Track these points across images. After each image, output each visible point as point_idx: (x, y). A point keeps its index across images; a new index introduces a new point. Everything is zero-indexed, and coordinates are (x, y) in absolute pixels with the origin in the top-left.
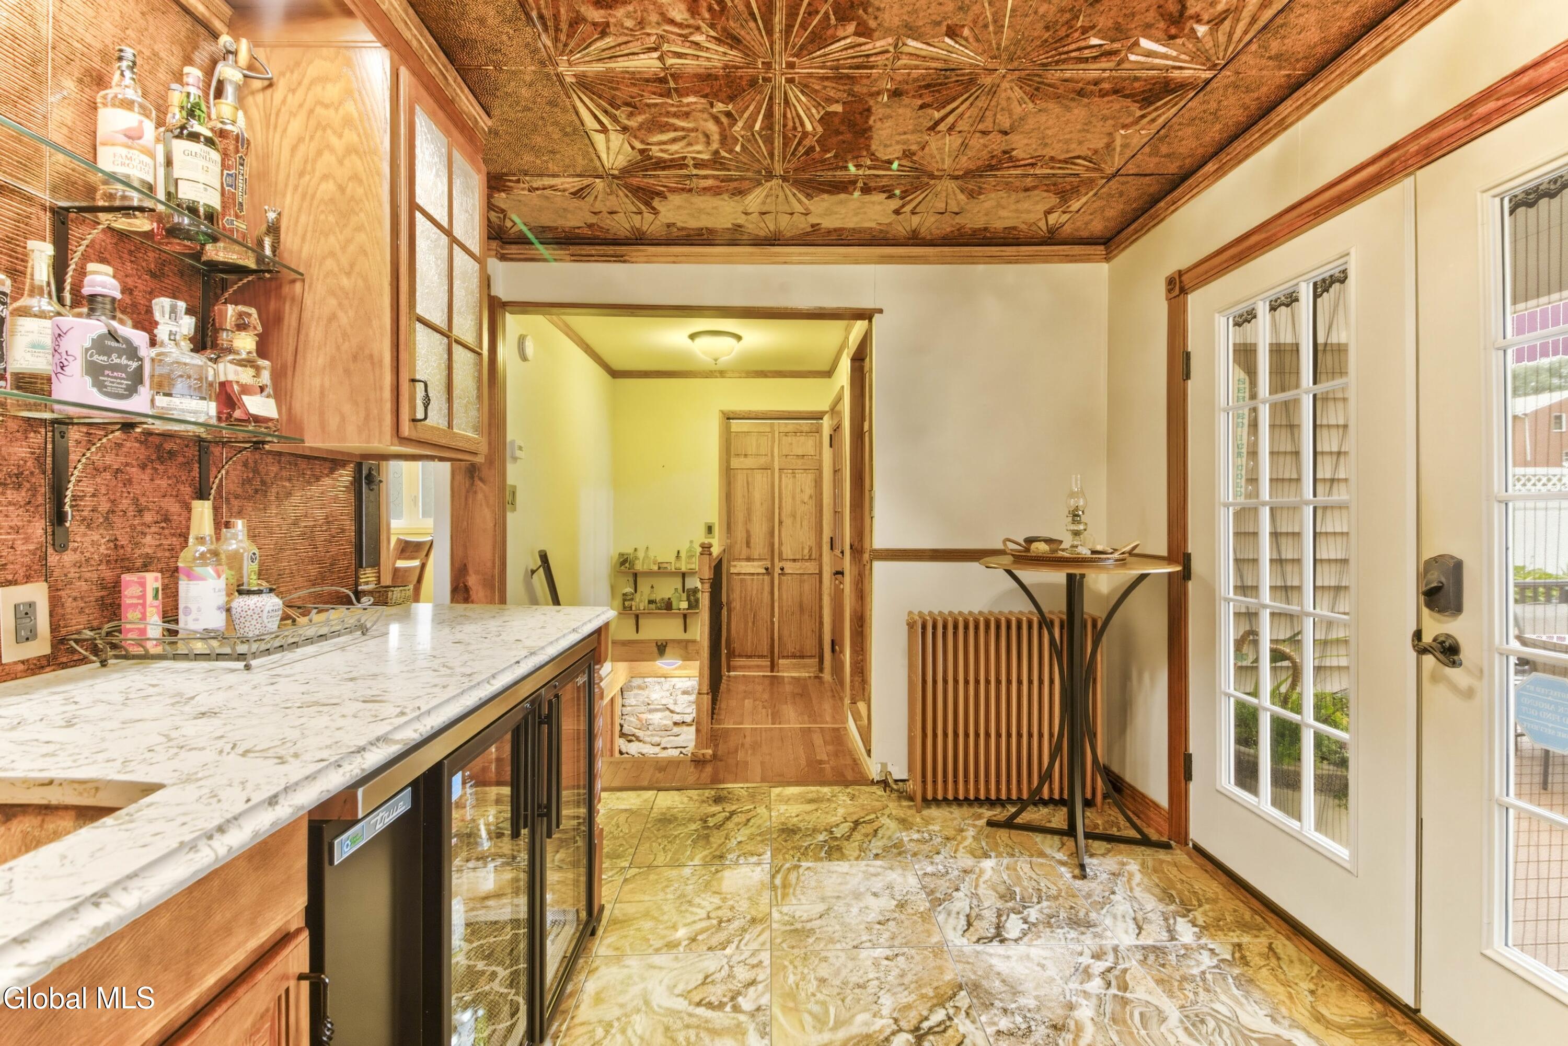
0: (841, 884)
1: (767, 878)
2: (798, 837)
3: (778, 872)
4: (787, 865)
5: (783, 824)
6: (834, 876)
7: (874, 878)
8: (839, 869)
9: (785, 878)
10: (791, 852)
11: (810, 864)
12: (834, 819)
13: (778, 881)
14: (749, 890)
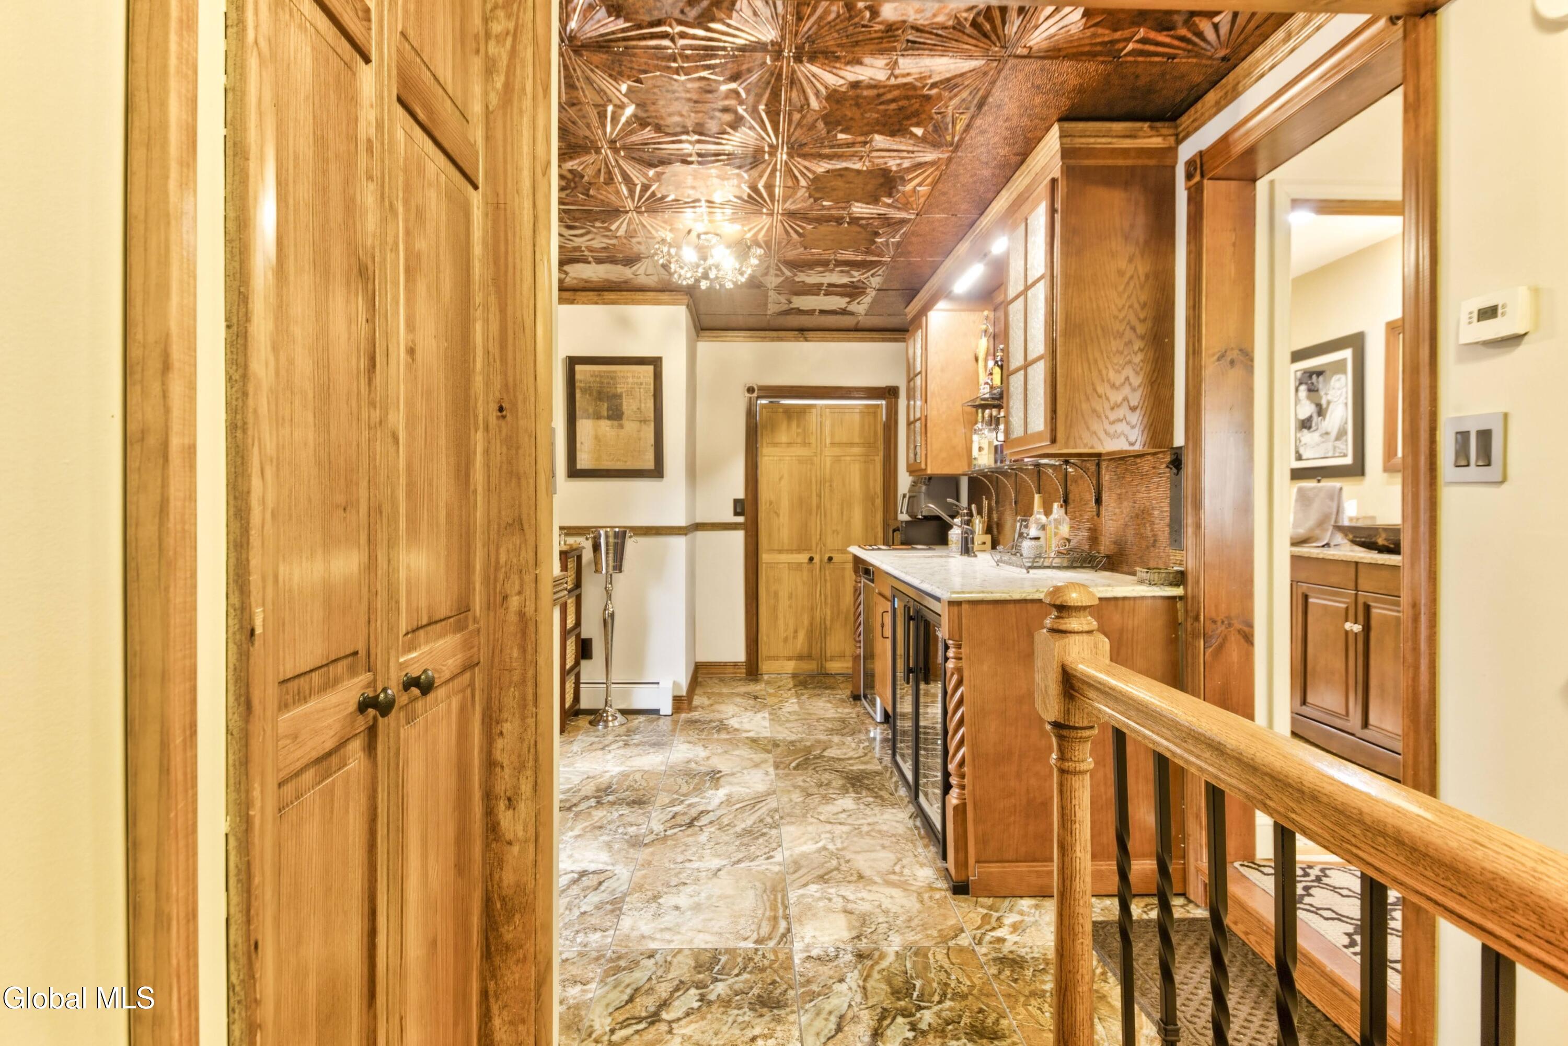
0: (710, 920)
1: (795, 928)
2: (756, 991)
3: (784, 935)
4: (771, 944)
5: (778, 1020)
6: (716, 929)
7: (670, 925)
8: (708, 937)
9: (774, 927)
10: (766, 962)
11: (743, 944)
12: (688, 1031)
13: (783, 925)
14: (814, 915)
